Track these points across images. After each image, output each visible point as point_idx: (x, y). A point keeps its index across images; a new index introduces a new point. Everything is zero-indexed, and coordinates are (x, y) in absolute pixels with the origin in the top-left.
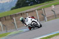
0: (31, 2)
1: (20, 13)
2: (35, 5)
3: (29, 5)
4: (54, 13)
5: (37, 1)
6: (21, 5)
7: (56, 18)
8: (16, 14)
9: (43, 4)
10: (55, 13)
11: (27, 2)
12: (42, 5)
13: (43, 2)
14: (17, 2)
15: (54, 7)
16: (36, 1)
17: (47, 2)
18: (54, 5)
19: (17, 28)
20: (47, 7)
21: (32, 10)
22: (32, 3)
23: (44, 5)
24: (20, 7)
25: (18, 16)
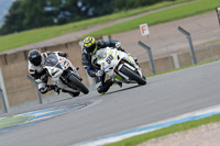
0: (63, 9)
1: (19, 52)
2: (77, 24)
3: (56, 21)
4: (147, 55)
5: (84, 9)
6: (25, 21)
7: (154, 72)
8: (5, 55)
9: (109, 20)
10: (153, 53)
11: (49, 9)
12: (103, 22)
13: (109, 12)
14: (10, 11)
15: (147, 32)
16: (79, 9)
17: (123, 13)
18: (149, 25)
19: (10, 105)
20: (123, 30)
21: (67, 41)
22: (67, 13)
23: (111, 24)
24: (21, 29)
25: (12, 62)
